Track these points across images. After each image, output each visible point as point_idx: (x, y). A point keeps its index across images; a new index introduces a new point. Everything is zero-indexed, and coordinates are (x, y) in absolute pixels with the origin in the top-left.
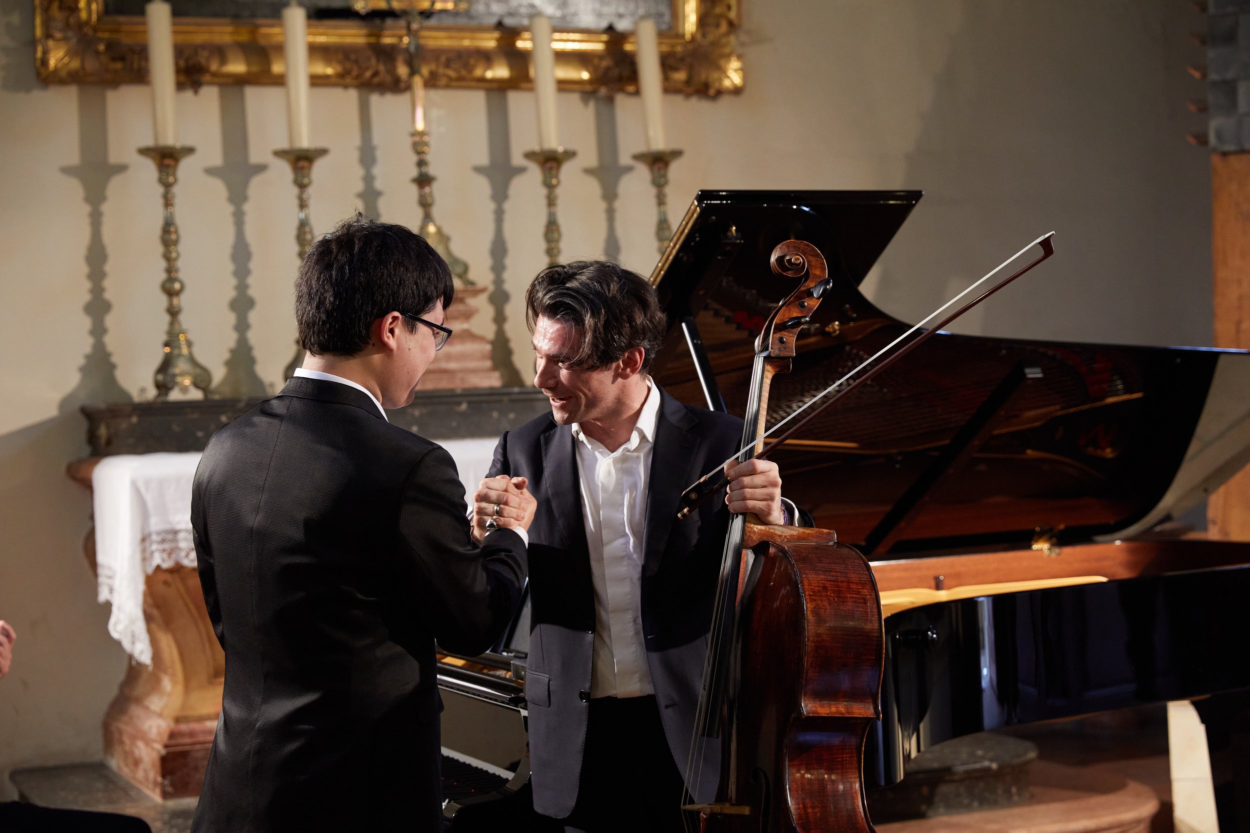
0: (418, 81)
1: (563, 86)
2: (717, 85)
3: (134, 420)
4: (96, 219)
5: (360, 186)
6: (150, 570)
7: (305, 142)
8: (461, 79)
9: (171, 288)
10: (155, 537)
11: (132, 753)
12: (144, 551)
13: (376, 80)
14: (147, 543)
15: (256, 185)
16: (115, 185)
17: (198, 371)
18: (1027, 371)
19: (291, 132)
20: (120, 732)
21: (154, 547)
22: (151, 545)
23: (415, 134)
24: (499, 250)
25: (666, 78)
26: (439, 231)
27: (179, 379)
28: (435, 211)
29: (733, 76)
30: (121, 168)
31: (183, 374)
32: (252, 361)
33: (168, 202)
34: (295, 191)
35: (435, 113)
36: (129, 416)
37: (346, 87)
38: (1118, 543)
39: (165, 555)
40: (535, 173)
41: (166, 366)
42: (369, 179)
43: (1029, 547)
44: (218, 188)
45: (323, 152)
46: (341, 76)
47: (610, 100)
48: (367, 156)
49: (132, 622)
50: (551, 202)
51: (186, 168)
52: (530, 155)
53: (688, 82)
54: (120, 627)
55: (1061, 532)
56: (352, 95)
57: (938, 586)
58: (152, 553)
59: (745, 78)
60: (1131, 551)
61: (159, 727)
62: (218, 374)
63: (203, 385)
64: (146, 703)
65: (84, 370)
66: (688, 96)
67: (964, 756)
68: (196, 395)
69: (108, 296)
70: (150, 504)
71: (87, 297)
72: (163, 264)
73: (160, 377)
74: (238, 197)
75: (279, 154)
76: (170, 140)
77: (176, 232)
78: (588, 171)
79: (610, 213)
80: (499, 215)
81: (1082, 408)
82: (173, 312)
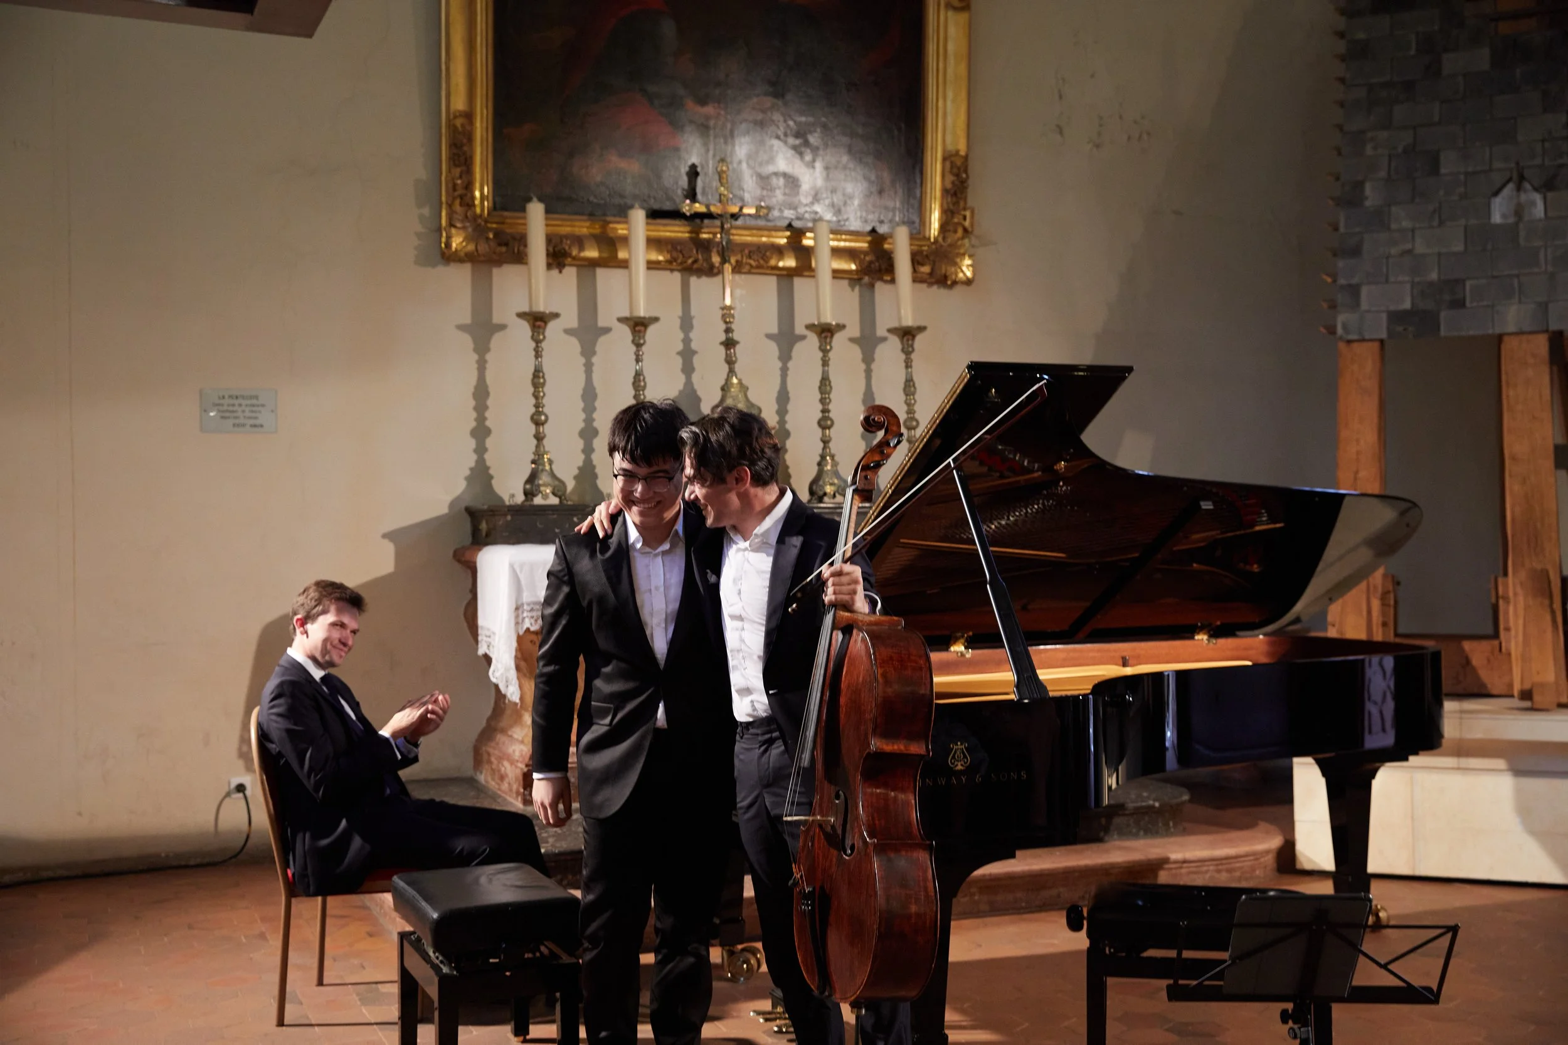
0: (728, 268)
1: (837, 274)
2: (954, 277)
3: (509, 518)
4: (482, 366)
5: (680, 347)
6: (521, 633)
7: (642, 312)
8: (758, 267)
9: (538, 420)
10: (525, 607)
11: (499, 771)
12: (517, 617)
13: (695, 266)
14: (520, 611)
15: (602, 342)
16: (496, 340)
17: (557, 483)
18: (1202, 503)
19: (632, 306)
20: (489, 754)
21: (525, 614)
22: (523, 612)
23: (724, 308)
24: (783, 398)
25: (915, 271)
26: (740, 382)
27: (542, 489)
28: (737, 367)
29: (966, 268)
30: (502, 327)
31: (545, 485)
32: (595, 476)
33: (538, 354)
34: (634, 348)
35: (738, 292)
36: (505, 515)
37: (672, 270)
38: (1261, 637)
39: (533, 621)
40: (813, 340)
41: (532, 478)
42: (687, 341)
43: (1192, 638)
44: (574, 344)
45: (656, 319)
46: (670, 262)
47: (872, 286)
48: (686, 323)
49: (507, 670)
50: (825, 363)
51: (553, 329)
52: (810, 327)
53: (931, 274)
54: (497, 674)
55: (1218, 627)
56: (677, 276)
57: (1125, 665)
58: (524, 619)
59: (974, 273)
60: (1271, 644)
61: (522, 751)
62: (570, 485)
63: (560, 493)
64: (510, 733)
65: (468, 479)
66: (930, 284)
67: (1133, 796)
68: (554, 501)
69: (488, 423)
70: (523, 582)
71: (473, 424)
72: (533, 401)
73: (528, 486)
74: (588, 352)
75: (621, 320)
76: (541, 307)
77: (543, 377)
78: (852, 340)
79: (868, 373)
80: (784, 371)
81: (1238, 533)
82: (539, 438)
